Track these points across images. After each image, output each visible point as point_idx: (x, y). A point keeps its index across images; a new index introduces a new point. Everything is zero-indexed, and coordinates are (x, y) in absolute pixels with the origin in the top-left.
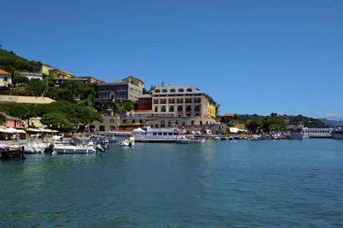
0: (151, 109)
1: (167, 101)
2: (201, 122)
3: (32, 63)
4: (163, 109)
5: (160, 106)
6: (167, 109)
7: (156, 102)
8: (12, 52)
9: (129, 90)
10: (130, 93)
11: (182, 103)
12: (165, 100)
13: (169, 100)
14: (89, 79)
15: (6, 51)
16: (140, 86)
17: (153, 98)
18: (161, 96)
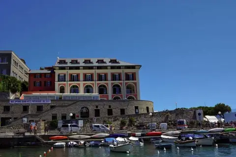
0: (52, 89)
1: (81, 78)
4: (75, 89)
5: (68, 85)
6: (82, 89)
7: (62, 78)
9: (13, 62)
11: (106, 80)
12: (78, 75)
13: (85, 75)
17: (57, 72)
18: (71, 68)
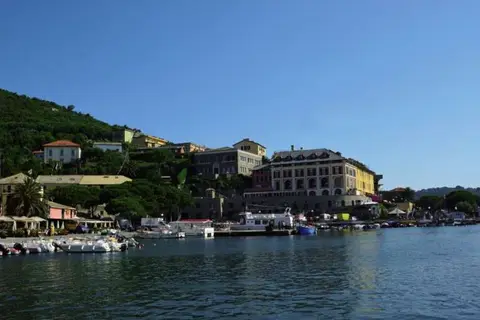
0: (270, 185)
1: (293, 174)
2: (343, 202)
3: (115, 128)
4: (288, 185)
5: (282, 181)
6: (294, 185)
7: (277, 175)
8: (88, 115)
9: (239, 158)
10: (241, 163)
11: (314, 174)
12: (290, 172)
13: (296, 171)
14: (187, 146)
15: (80, 114)
16: (260, 152)
17: (273, 170)
18: (284, 166)
